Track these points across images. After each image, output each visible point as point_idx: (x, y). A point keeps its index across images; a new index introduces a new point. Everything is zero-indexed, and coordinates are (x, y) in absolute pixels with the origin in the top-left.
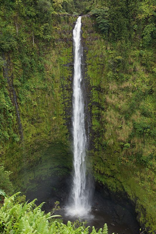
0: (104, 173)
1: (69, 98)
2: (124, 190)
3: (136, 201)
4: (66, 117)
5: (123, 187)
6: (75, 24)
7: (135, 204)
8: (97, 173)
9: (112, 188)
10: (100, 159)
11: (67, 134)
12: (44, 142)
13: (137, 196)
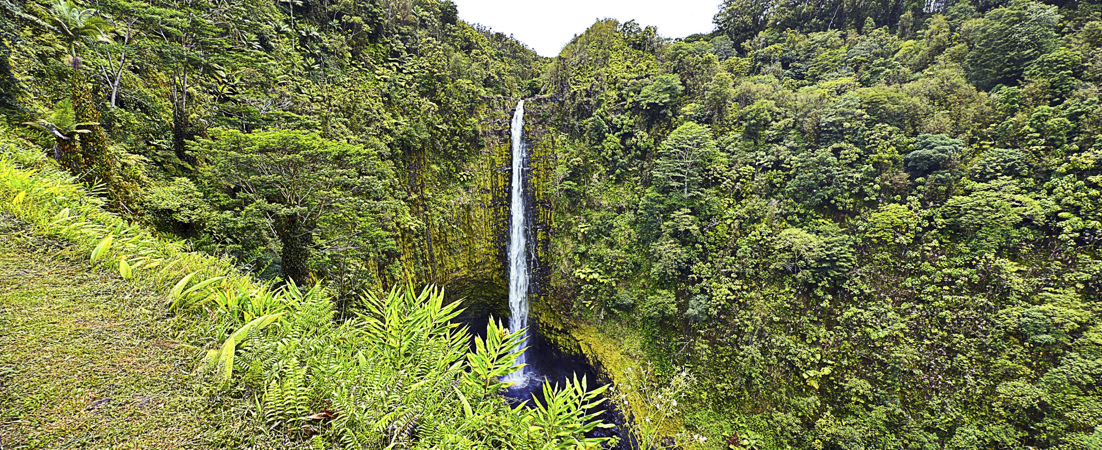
0: (553, 326)
1: (504, 217)
2: (581, 351)
3: (597, 368)
4: (500, 245)
5: (579, 347)
6: (515, 110)
7: (596, 372)
8: (543, 326)
9: (565, 348)
10: (548, 307)
11: (500, 270)
12: (466, 281)
13: (599, 359)
